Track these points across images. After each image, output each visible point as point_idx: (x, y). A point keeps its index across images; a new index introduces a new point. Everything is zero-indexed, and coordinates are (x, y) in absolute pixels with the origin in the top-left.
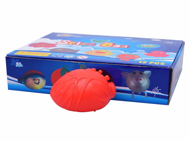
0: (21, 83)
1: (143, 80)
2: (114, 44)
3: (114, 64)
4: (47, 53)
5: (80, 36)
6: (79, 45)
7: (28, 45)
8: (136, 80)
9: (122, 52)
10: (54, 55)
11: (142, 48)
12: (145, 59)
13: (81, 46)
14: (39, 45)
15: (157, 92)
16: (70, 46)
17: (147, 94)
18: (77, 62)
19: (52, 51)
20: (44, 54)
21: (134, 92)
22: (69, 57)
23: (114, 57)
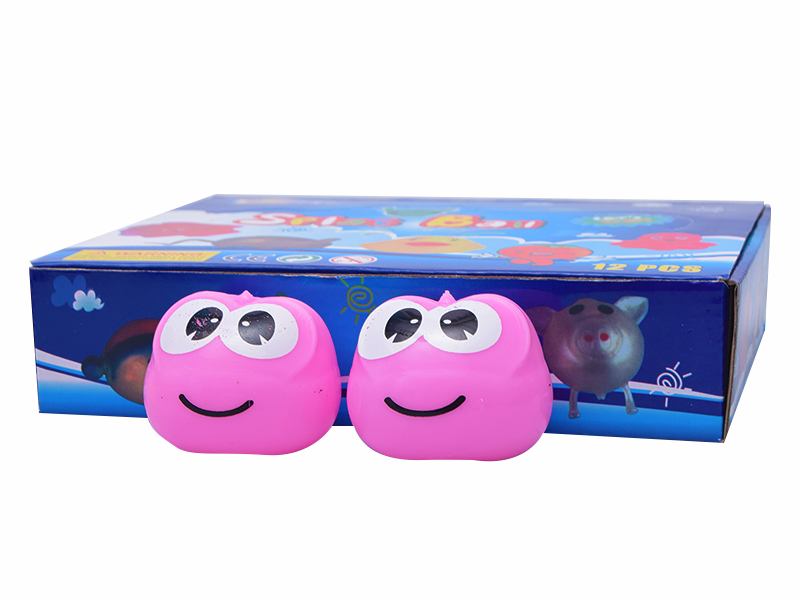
0: (96, 379)
1: (613, 337)
2: (478, 219)
3: (489, 278)
4: (204, 252)
6: (334, 224)
7: (118, 233)
8: (583, 341)
9: (517, 242)
10: (232, 258)
11: (596, 225)
12: (618, 257)
13: (339, 229)
14: (165, 230)
15: (673, 386)
16: (296, 230)
17: (632, 399)
18: (335, 276)
20: (189, 256)
21: (577, 393)
23: (487, 256)
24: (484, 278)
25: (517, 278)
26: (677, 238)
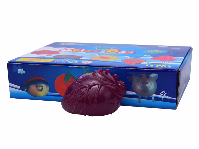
1: (149, 83)
2: (119, 51)
3: (119, 68)
4: (51, 59)
5: (84, 45)
6: (84, 51)
7: (31, 53)
8: (142, 84)
9: (128, 58)
10: (57, 61)
11: (148, 53)
12: (152, 63)
13: (85, 53)
14: (42, 52)
15: (164, 96)
16: (74, 53)
17: (154, 98)
18: (82, 67)
19: (55, 57)
20: (47, 60)
21: (140, 97)
22: (73, 62)
23: (120, 62)
24: (118, 68)
25: (126, 68)
26: (167, 57)
